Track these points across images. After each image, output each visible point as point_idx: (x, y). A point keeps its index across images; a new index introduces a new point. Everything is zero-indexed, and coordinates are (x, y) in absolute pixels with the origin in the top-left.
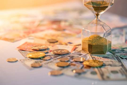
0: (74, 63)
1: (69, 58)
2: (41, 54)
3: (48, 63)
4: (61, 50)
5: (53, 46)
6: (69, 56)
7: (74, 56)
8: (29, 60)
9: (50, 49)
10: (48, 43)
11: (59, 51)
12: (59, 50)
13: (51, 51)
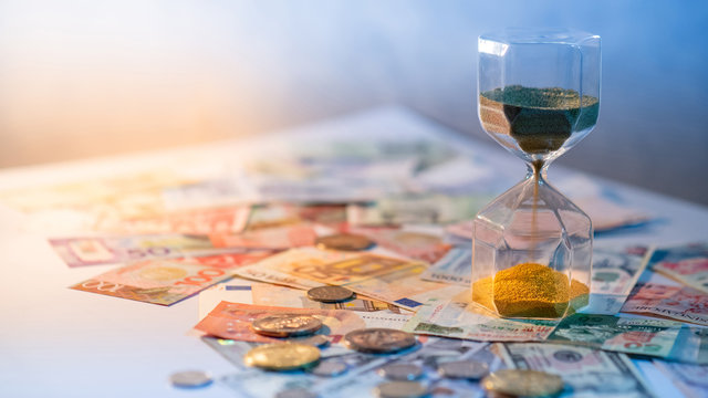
0: (445, 384)
1: (419, 363)
2: (303, 352)
3: (340, 387)
4: (380, 331)
5: (339, 318)
6: (419, 358)
7: (439, 357)
8: (256, 376)
9: (335, 331)
10: (318, 305)
11: (373, 337)
12: (372, 331)
13: (338, 338)
